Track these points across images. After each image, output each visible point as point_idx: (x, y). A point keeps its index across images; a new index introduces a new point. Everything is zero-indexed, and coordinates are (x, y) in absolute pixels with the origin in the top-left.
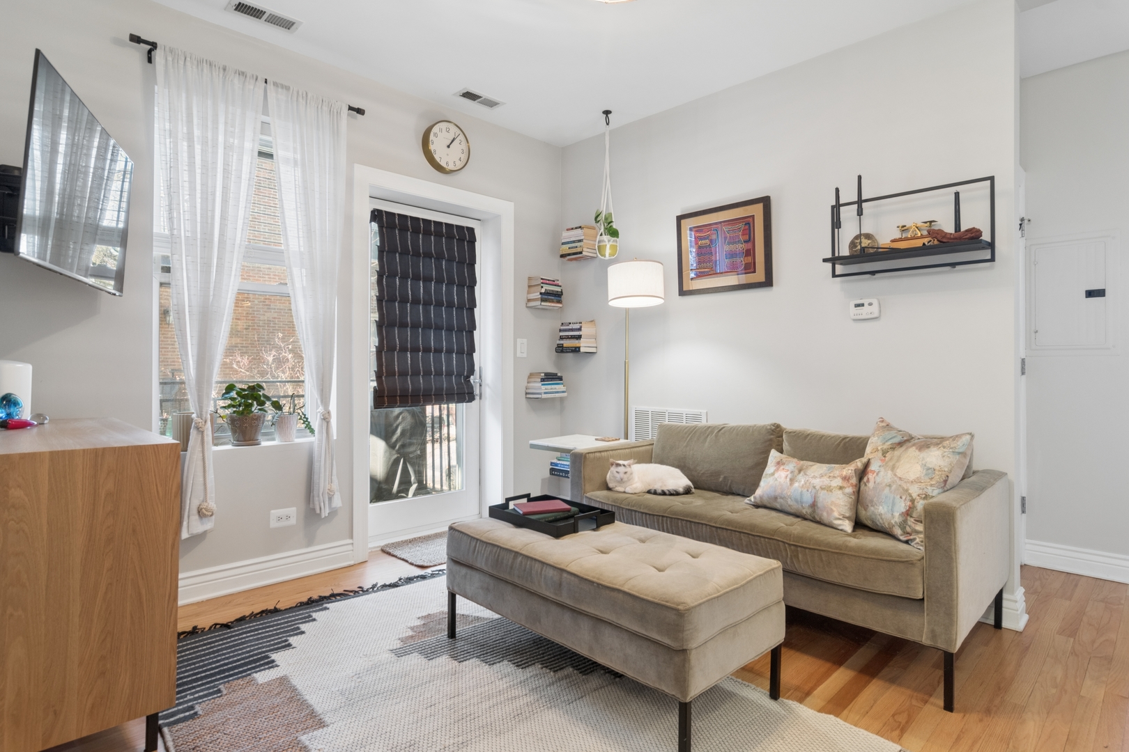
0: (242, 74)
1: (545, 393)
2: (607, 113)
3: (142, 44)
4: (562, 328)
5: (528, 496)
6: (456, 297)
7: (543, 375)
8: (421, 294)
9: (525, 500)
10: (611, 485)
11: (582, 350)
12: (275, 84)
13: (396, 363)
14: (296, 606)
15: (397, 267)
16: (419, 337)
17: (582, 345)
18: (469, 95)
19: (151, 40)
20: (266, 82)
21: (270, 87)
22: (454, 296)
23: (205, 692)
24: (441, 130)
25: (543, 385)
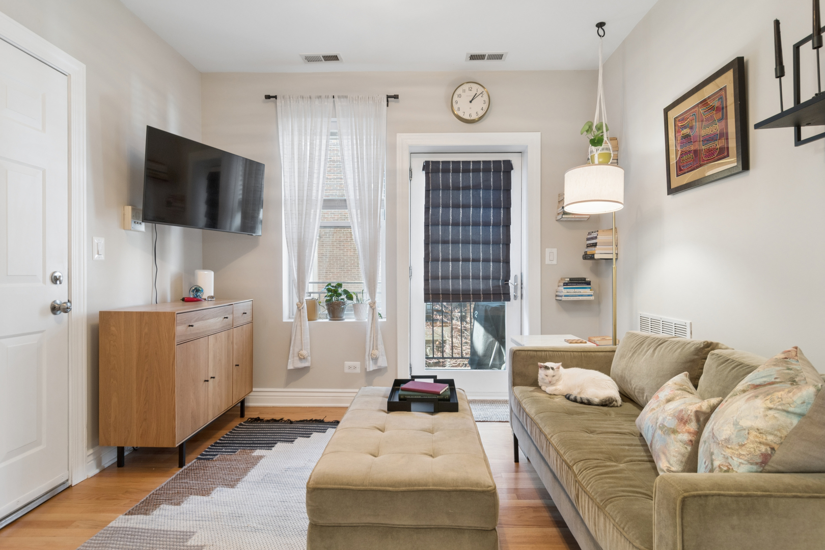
0: (320, 97)
1: (565, 296)
2: (601, 25)
3: (271, 99)
4: (589, 237)
5: (434, 377)
6: (492, 218)
7: (569, 279)
8: (461, 218)
9: (431, 381)
10: (540, 384)
11: (596, 257)
12: (339, 97)
13: (440, 270)
14: (332, 422)
15: (440, 200)
16: (459, 250)
17: (596, 252)
18: (473, 57)
19: (274, 95)
20: (334, 97)
21: (336, 99)
22: (490, 216)
23: (232, 450)
24: (464, 91)
25: (564, 288)
